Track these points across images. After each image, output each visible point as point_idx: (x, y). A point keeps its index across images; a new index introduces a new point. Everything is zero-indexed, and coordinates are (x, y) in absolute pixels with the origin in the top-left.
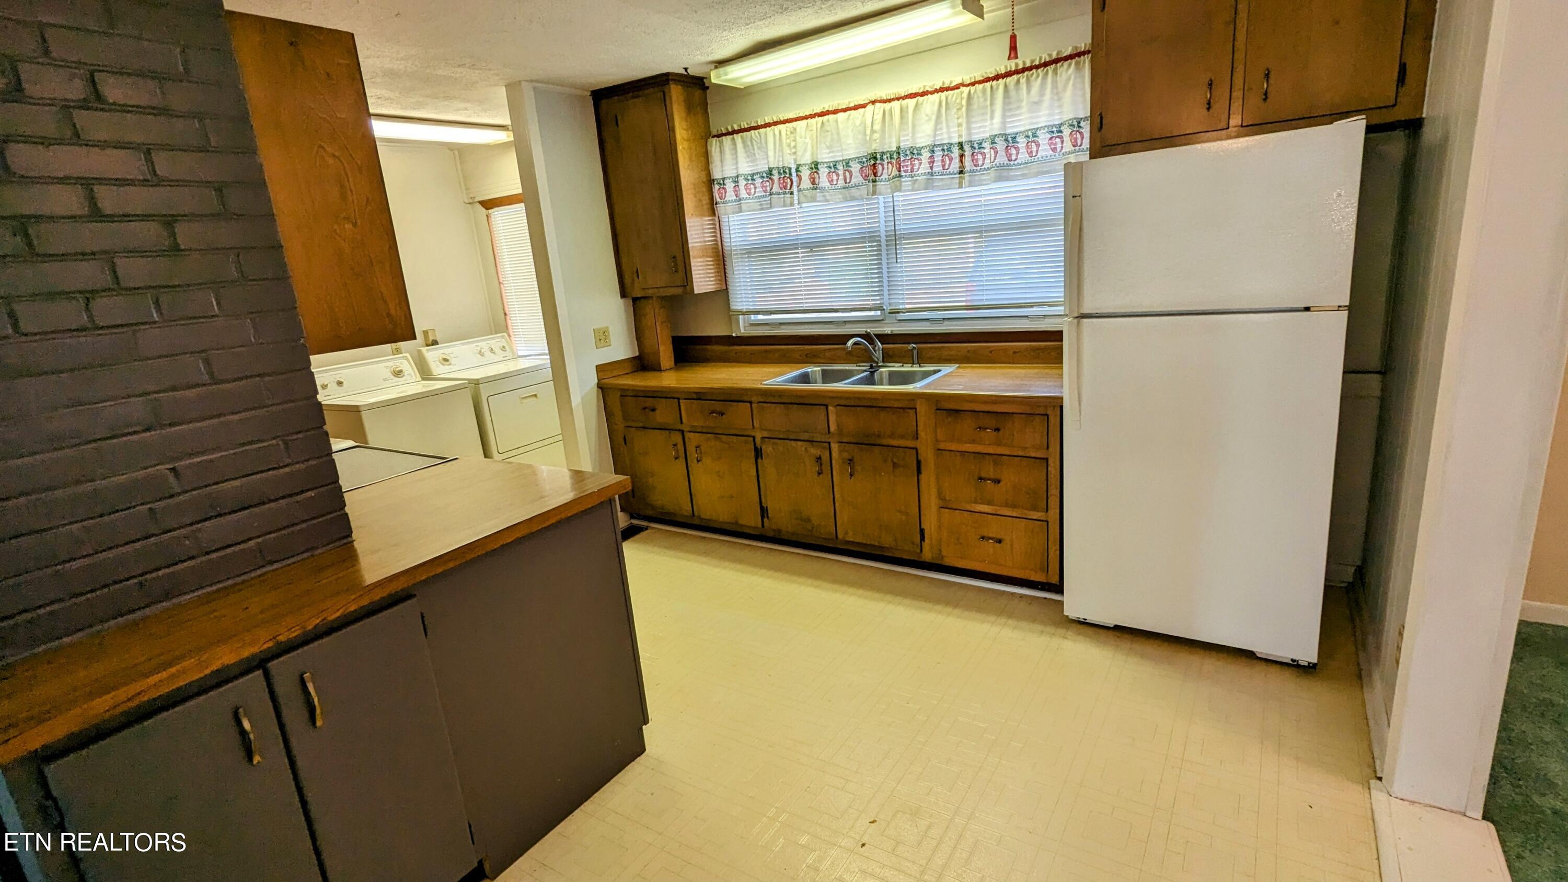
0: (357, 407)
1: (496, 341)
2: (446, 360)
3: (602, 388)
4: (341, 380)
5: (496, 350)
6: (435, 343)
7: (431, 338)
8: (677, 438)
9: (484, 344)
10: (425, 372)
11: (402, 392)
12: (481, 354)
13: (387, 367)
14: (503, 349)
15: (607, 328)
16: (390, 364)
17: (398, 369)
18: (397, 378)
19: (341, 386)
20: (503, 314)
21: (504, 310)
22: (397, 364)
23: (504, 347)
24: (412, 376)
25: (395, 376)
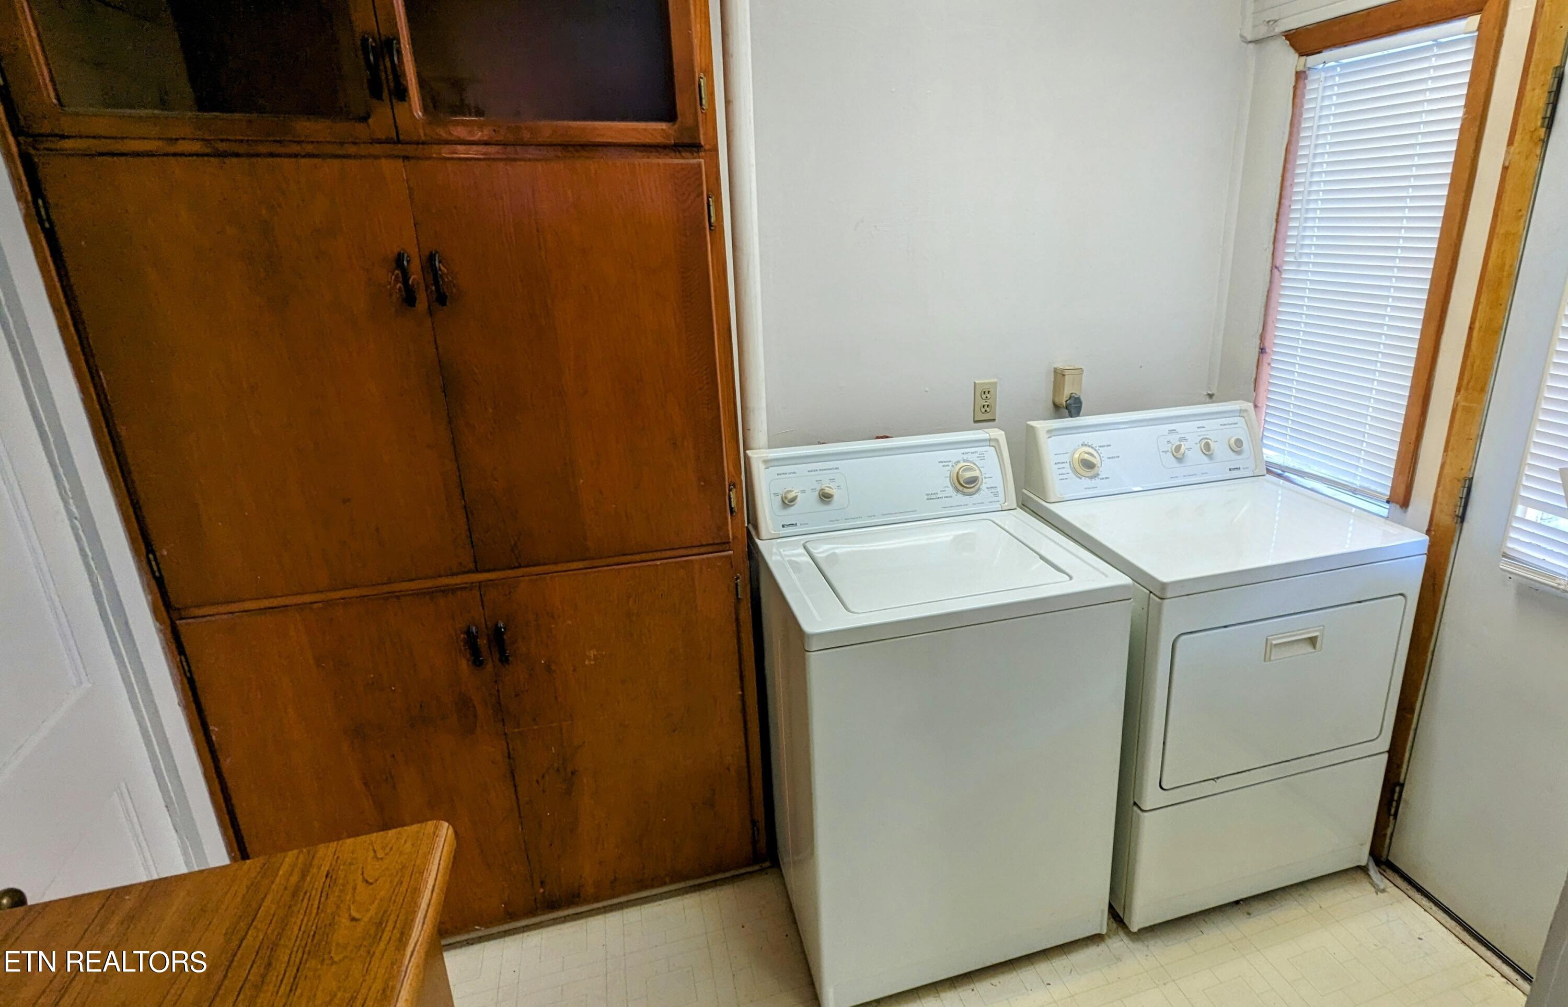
1: (1222, 424)
2: (1088, 465)
5: (1220, 448)
6: (1074, 410)
7: (1067, 398)
9: (1191, 427)
12: (1178, 455)
13: (946, 462)
16: (956, 454)
17: (968, 475)
18: (960, 495)
19: (828, 503)
20: (1257, 350)
21: (1262, 338)
22: (970, 457)
23: (1239, 442)
24: (996, 495)
25: (958, 491)
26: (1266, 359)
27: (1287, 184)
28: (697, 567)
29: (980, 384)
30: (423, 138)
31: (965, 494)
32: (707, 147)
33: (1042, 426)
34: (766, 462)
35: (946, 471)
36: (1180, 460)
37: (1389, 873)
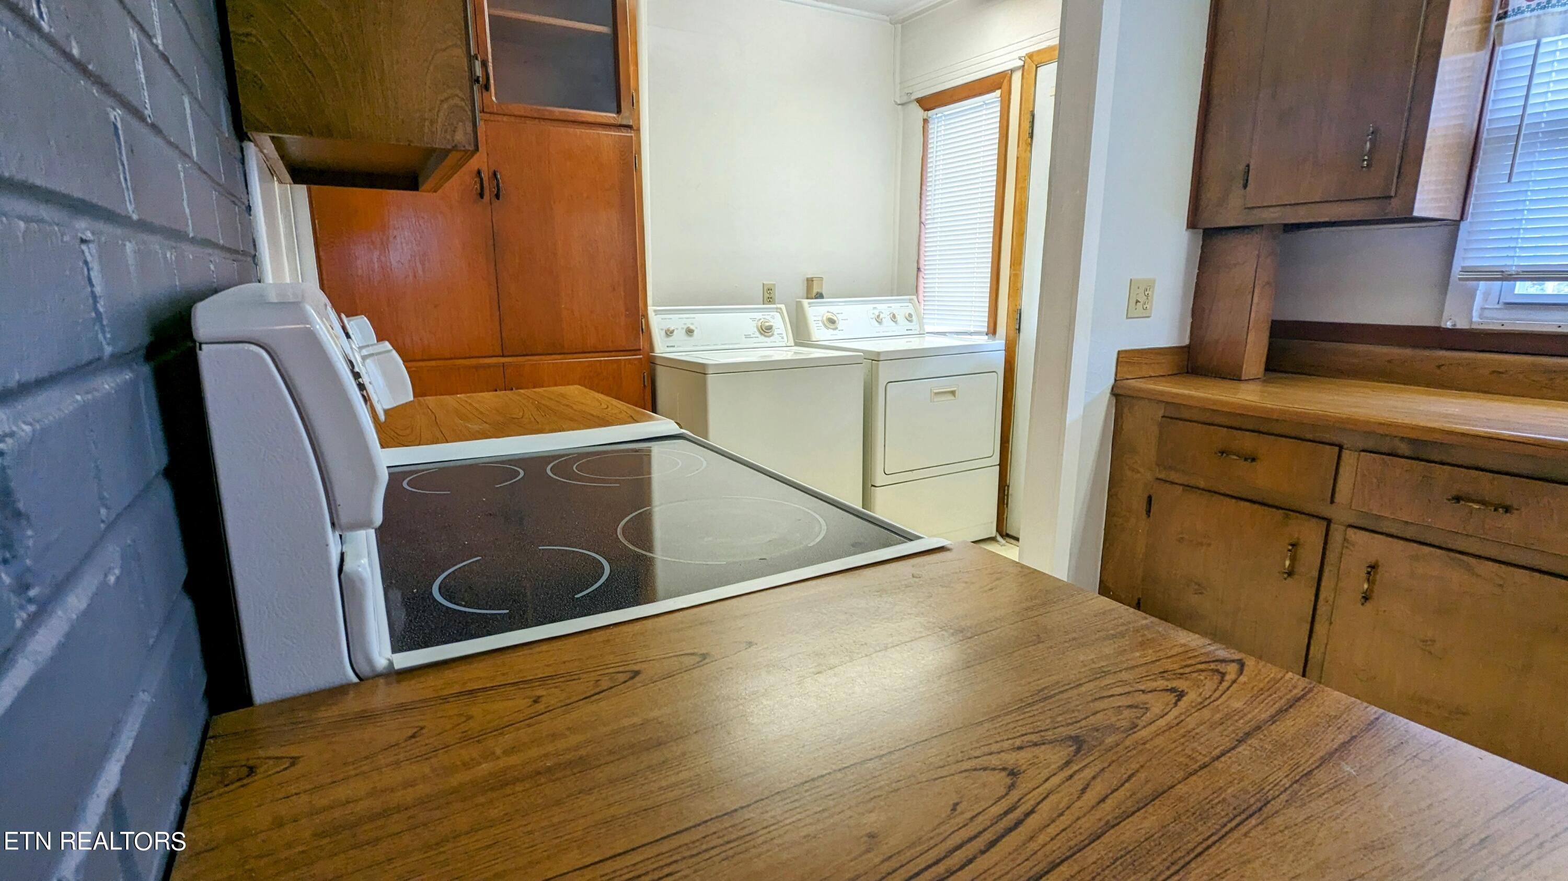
0: (703, 366)
1: (900, 307)
2: (832, 321)
3: (1120, 396)
4: (692, 327)
5: (900, 319)
6: (820, 296)
7: (815, 290)
8: (1311, 534)
9: (885, 307)
10: (801, 335)
11: (765, 356)
12: (879, 320)
13: (754, 320)
14: (909, 318)
15: (1153, 281)
16: (758, 315)
17: (767, 324)
18: (763, 337)
19: (691, 336)
20: (916, 270)
21: (918, 263)
22: (766, 317)
23: (910, 315)
24: (783, 338)
25: (761, 334)
26: (921, 275)
27: (924, 177)
28: (623, 362)
29: (768, 285)
30: (495, 111)
31: (765, 336)
32: (635, 128)
33: (806, 302)
34: (655, 311)
35: (754, 323)
36: (880, 323)
37: (1008, 539)
